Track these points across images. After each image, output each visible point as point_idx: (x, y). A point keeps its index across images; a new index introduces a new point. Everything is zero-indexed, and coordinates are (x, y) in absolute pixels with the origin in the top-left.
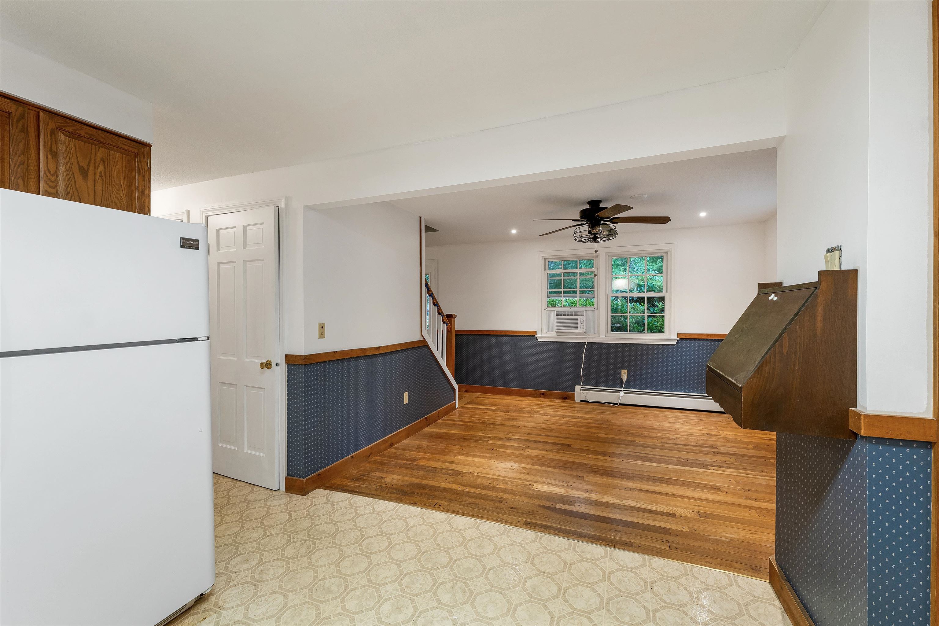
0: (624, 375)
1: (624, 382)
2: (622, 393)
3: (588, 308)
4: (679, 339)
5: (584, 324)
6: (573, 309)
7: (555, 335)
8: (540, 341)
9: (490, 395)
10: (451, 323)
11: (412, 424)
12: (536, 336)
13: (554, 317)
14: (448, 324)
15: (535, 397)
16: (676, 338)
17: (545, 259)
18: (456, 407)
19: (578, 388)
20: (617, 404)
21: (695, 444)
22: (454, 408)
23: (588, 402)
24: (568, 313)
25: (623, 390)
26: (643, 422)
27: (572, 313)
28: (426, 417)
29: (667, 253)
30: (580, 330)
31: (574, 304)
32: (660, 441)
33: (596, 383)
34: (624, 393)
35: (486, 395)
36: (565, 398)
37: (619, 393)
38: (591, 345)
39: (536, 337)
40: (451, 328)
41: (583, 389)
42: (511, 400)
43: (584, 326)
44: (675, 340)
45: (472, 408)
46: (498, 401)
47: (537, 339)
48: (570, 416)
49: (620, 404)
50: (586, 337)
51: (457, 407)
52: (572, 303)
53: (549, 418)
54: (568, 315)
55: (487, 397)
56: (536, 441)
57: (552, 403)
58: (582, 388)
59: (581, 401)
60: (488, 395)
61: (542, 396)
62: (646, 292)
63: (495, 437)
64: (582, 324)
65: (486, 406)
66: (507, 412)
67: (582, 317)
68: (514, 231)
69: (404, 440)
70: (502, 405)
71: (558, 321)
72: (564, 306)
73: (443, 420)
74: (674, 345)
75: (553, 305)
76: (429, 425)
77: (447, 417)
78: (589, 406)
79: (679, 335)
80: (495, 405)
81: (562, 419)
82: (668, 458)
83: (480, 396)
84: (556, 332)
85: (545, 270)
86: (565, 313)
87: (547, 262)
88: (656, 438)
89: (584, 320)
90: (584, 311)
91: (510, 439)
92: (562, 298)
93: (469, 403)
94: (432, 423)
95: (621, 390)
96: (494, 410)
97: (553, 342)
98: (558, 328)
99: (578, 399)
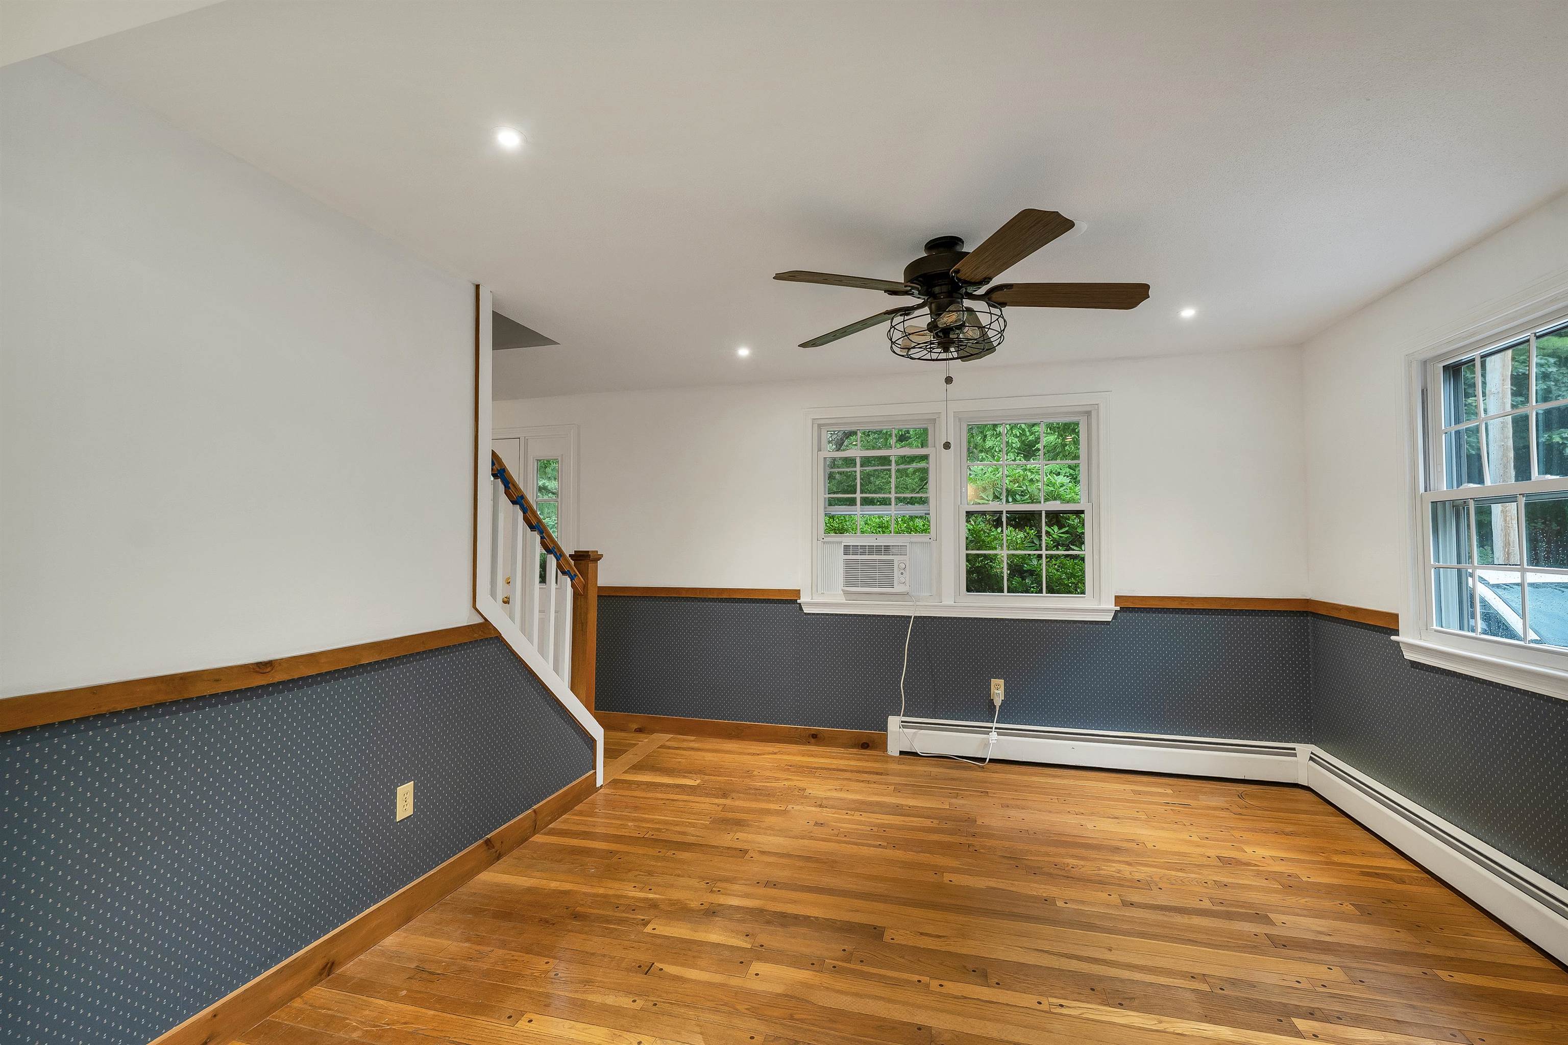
0: (998, 690)
1: (997, 709)
2: (994, 735)
3: (915, 537)
4: (1118, 608)
5: (907, 574)
6: (883, 540)
7: (842, 600)
8: (809, 614)
9: (693, 738)
10: (584, 574)
11: (432, 872)
12: (799, 601)
13: (840, 558)
14: (576, 575)
15: (796, 743)
16: (1112, 606)
17: (820, 426)
18: (598, 785)
19: (894, 722)
20: (983, 760)
21: (1206, 904)
22: (591, 787)
23: (915, 754)
24: (872, 550)
25: (996, 728)
26: (1054, 818)
27: (878, 550)
28: (488, 839)
29: (1088, 414)
30: (898, 588)
31: (883, 528)
32: (1115, 899)
33: (934, 710)
34: (999, 734)
35: (684, 740)
36: (865, 746)
37: (988, 733)
38: (921, 621)
39: (800, 604)
40: (585, 587)
41: (905, 725)
42: (740, 753)
43: (907, 578)
44: (1109, 611)
45: (639, 784)
46: (709, 756)
47: (801, 609)
48: (878, 804)
49: (991, 761)
50: (911, 603)
51: (600, 782)
52: (879, 527)
53: (827, 815)
54: (870, 553)
55: (685, 745)
56: (784, 915)
57: (835, 761)
58: (902, 722)
59: (901, 753)
60: (691, 741)
61: (813, 740)
62: (1042, 502)
63: (672, 903)
64: (902, 574)
65: (676, 776)
66: (725, 796)
67: (902, 557)
68: (744, 352)
69: (388, 934)
70: (717, 770)
71: (849, 566)
72: (863, 532)
73: (552, 833)
74: (1108, 622)
75: (838, 530)
76: (499, 857)
77: (565, 821)
78: (921, 768)
79: (1118, 599)
80: (700, 772)
81: (857, 816)
82: (1162, 980)
83: (668, 744)
84: (846, 593)
85: (820, 450)
86: (864, 550)
87: (824, 432)
88: (1102, 883)
89: (907, 565)
90: (908, 544)
91: (711, 913)
92: (858, 511)
93: (638, 767)
94: (511, 849)
95: (991, 728)
96: (692, 790)
97: (837, 615)
98: (848, 583)
99: (893, 749)
